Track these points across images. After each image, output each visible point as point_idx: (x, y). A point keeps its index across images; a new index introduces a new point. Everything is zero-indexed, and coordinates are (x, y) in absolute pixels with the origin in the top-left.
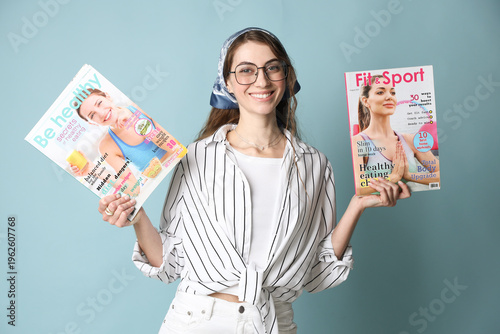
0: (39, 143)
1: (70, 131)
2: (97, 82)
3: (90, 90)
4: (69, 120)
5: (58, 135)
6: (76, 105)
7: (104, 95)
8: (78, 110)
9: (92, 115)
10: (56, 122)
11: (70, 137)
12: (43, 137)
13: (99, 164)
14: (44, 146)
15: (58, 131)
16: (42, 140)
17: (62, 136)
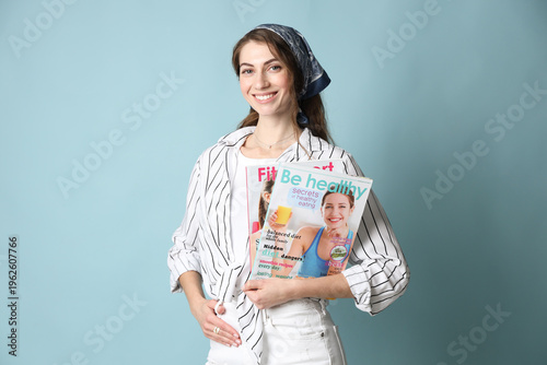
0: (284, 176)
1: (307, 196)
2: (360, 194)
3: (351, 192)
4: (316, 189)
5: (298, 187)
6: (332, 188)
7: (351, 206)
8: (328, 193)
9: (330, 206)
10: (309, 180)
11: (301, 198)
12: (291, 177)
13: (288, 236)
14: (282, 181)
15: (302, 186)
16: (287, 176)
17: (299, 191)
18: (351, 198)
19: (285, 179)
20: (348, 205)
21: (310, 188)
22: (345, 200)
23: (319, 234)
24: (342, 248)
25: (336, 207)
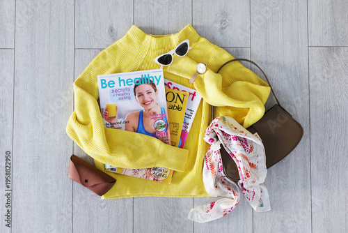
18: (153, 85)
19: (104, 85)
20: (153, 91)
21: (123, 87)
22: (149, 87)
23: (141, 115)
24: (161, 121)
25: (145, 94)
